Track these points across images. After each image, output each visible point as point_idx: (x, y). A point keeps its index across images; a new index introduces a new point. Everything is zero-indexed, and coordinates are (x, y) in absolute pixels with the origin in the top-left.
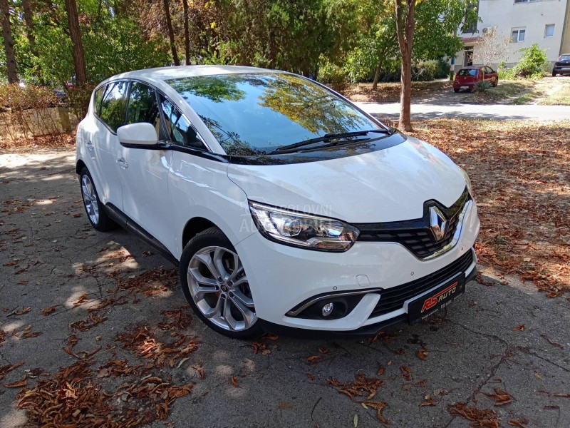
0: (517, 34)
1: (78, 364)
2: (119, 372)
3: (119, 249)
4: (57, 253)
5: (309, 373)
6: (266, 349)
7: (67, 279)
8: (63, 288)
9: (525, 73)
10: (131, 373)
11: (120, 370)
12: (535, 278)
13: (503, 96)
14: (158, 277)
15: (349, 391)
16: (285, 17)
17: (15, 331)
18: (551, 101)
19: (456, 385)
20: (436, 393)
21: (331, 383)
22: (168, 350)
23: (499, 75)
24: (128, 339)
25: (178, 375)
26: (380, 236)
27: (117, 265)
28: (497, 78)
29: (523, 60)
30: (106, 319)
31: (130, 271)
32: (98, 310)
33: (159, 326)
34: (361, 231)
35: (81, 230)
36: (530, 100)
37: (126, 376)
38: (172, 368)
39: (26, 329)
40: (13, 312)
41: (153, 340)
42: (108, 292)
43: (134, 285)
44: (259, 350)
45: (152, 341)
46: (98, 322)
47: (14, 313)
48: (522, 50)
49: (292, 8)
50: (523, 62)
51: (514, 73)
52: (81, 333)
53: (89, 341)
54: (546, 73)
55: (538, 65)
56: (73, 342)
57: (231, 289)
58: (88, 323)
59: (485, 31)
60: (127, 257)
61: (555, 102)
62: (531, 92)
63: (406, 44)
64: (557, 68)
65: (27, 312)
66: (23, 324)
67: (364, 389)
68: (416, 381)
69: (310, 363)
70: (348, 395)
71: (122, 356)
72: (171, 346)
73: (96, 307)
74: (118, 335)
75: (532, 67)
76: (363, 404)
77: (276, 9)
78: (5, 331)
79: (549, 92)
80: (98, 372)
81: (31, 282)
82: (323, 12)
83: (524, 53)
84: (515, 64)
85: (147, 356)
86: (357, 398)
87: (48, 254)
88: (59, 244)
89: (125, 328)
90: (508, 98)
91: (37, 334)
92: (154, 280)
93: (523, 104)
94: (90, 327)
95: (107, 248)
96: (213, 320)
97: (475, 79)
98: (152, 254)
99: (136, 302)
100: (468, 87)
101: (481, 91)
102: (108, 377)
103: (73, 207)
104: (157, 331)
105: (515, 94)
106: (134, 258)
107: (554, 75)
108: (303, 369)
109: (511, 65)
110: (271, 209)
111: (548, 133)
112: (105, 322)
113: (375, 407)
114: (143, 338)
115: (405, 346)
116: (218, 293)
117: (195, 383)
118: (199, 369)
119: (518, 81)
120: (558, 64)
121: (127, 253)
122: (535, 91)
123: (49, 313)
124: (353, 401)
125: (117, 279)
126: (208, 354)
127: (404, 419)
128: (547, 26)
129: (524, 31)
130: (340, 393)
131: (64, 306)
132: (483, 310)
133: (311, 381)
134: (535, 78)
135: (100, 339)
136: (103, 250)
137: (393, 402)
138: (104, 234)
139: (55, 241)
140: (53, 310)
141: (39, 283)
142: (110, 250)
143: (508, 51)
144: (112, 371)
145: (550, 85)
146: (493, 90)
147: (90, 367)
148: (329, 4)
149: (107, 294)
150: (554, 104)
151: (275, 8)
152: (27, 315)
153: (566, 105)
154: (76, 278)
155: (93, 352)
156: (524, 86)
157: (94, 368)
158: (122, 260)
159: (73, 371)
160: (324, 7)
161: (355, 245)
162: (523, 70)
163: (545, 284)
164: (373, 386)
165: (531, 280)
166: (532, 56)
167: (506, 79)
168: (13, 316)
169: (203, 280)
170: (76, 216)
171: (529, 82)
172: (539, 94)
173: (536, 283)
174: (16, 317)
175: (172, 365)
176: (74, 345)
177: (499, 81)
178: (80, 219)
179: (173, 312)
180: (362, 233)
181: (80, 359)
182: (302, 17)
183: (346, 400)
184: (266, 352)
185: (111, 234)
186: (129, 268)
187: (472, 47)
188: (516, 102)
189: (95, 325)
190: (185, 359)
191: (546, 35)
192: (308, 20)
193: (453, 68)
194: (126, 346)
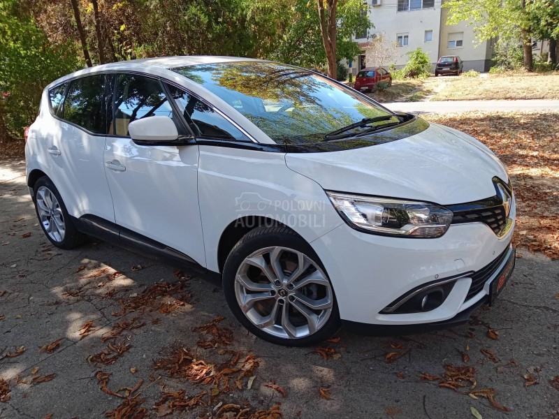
0: (402, 39)
1: (124, 405)
2: (182, 406)
3: (100, 266)
4: (23, 280)
5: (395, 371)
6: (335, 353)
7: (54, 307)
8: (55, 318)
9: (413, 74)
10: (197, 404)
11: (182, 404)
12: (542, 249)
13: (399, 95)
14: (166, 291)
15: (449, 384)
16: (204, 19)
17: (19, 378)
18: (441, 97)
19: (543, 360)
20: (531, 370)
21: (425, 378)
22: (226, 371)
23: (392, 76)
24: (170, 366)
25: (255, 398)
26: (469, 216)
27: (108, 284)
28: (391, 79)
29: (409, 62)
30: (130, 347)
31: (126, 289)
32: (114, 337)
33: (199, 346)
34: (454, 213)
35: (40, 250)
36: (422, 97)
37: (192, 408)
38: (242, 391)
39: (33, 373)
40: (4, 355)
41: (203, 362)
42: (115, 315)
43: (143, 304)
44: (329, 355)
45: (201, 364)
46: (123, 352)
47: (7, 356)
48: (409, 53)
49: (208, 10)
50: (410, 64)
51: (404, 74)
52: (108, 367)
53: (123, 374)
54: (429, 74)
55: (423, 66)
56: (104, 379)
57: (291, 292)
58: (109, 354)
59: (374, 36)
60: (115, 274)
61: (444, 98)
62: (422, 90)
63: (331, 45)
64: (439, 69)
65: (22, 352)
66: (25, 368)
67: (462, 379)
68: (504, 362)
69: (390, 361)
70: (451, 388)
71: (173, 386)
72: (226, 365)
73: (109, 335)
74: (155, 363)
75: (418, 69)
76: (471, 395)
77: (193, 12)
78: (5, 379)
79: (436, 90)
80: (157, 410)
81: (9, 316)
82: (241, 14)
83: (410, 56)
84: (404, 66)
85: (205, 382)
86: (459, 389)
87: (11, 281)
88: (20, 268)
89: (159, 354)
90: (403, 96)
91: (51, 377)
92: (163, 296)
93: (418, 101)
94: (115, 358)
95: (85, 267)
96: (267, 330)
97: (373, 80)
98: (143, 268)
99: (155, 322)
100: (367, 88)
101: (380, 91)
102: (171, 413)
103: (15, 226)
104: (200, 351)
105: (408, 93)
106: (124, 274)
107: (436, 75)
108: (386, 368)
109: (400, 67)
110: (358, 197)
111: (462, 123)
112: (131, 350)
113: (485, 395)
114: (188, 362)
115: (470, 329)
116: (274, 300)
117: (279, 404)
118: (274, 386)
119: (408, 81)
120: (439, 65)
121: (112, 270)
122: (425, 90)
123: (54, 349)
124: (459, 393)
125: (116, 300)
126: (274, 368)
127: (519, 403)
128: (426, 32)
129: (407, 36)
130: (441, 387)
131: (68, 339)
132: (517, 283)
133: (403, 380)
134: (421, 77)
135: (136, 371)
136: (80, 270)
137: (497, 387)
138: (71, 252)
139: (14, 266)
140: (58, 346)
141: (19, 316)
142: (89, 269)
143: (396, 54)
144: (174, 406)
145: (436, 83)
146: (389, 90)
147: (142, 406)
148: (248, 7)
149: (114, 318)
150: (444, 100)
151: (193, 10)
152: (24, 356)
153: (454, 100)
154: (63, 304)
155: (136, 387)
156: (415, 85)
157: (147, 406)
158: (110, 278)
159: (124, 415)
160: (243, 10)
161: (450, 228)
162: (411, 71)
163: (554, 253)
164: (469, 374)
165: (539, 250)
166: (417, 58)
167: (398, 80)
168: (6, 359)
169: (253, 287)
170: (25, 236)
171: (418, 82)
172: (429, 92)
173: (545, 253)
174: (12, 360)
175: (240, 387)
176: (107, 382)
177: (393, 81)
178: (31, 238)
179: (207, 328)
180: (455, 214)
181: (123, 398)
182: (220, 20)
183: (451, 393)
184: (337, 357)
185: (79, 252)
186: (124, 286)
187: (364, 52)
188: (412, 100)
189: (121, 355)
190: (252, 378)
191: (426, 40)
192: (227, 23)
193: (351, 71)
194: (172, 374)
